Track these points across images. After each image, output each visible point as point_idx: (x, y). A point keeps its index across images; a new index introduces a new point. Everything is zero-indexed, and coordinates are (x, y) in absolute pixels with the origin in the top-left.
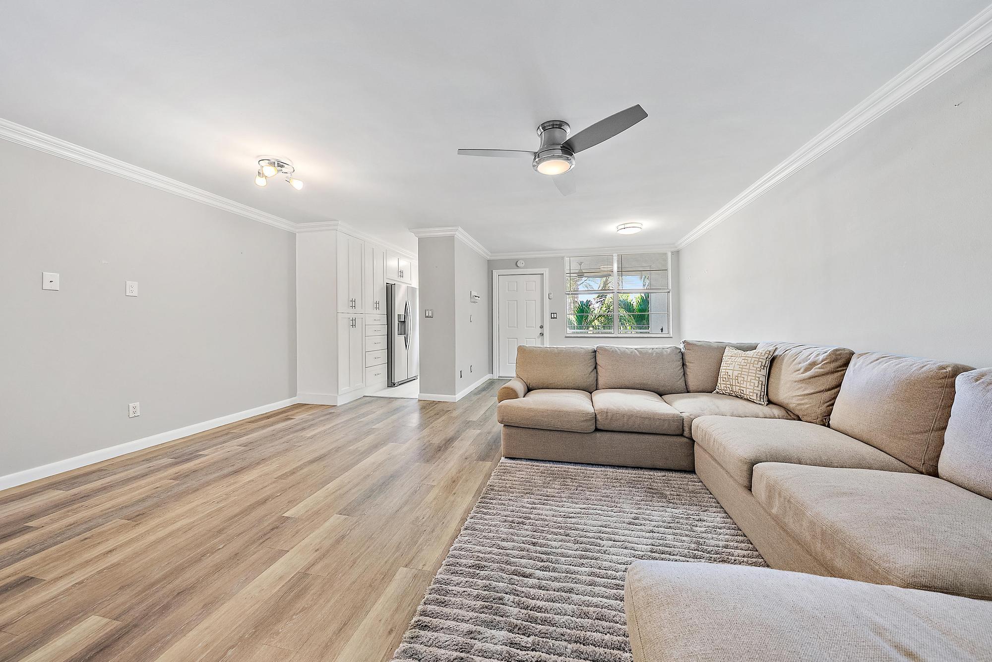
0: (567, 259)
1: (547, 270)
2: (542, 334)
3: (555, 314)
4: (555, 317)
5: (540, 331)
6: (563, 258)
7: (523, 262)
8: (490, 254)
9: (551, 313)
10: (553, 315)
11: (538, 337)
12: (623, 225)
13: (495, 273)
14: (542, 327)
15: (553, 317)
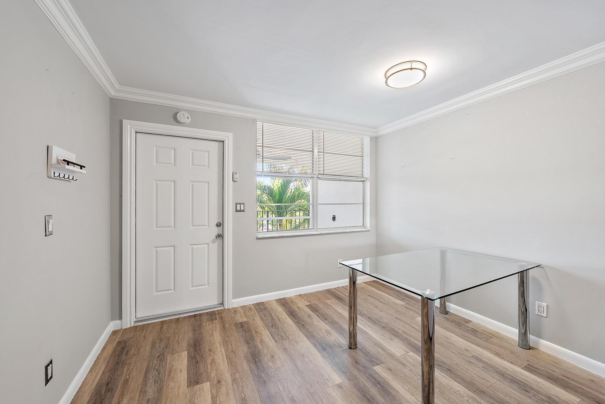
0: (259, 124)
1: (231, 135)
2: (220, 236)
3: (242, 206)
4: (242, 209)
5: (216, 231)
6: (254, 121)
7: (187, 115)
8: (117, 86)
9: (237, 204)
10: (238, 206)
11: (213, 242)
12: (410, 63)
13: (129, 127)
14: (219, 225)
15: (238, 209)
